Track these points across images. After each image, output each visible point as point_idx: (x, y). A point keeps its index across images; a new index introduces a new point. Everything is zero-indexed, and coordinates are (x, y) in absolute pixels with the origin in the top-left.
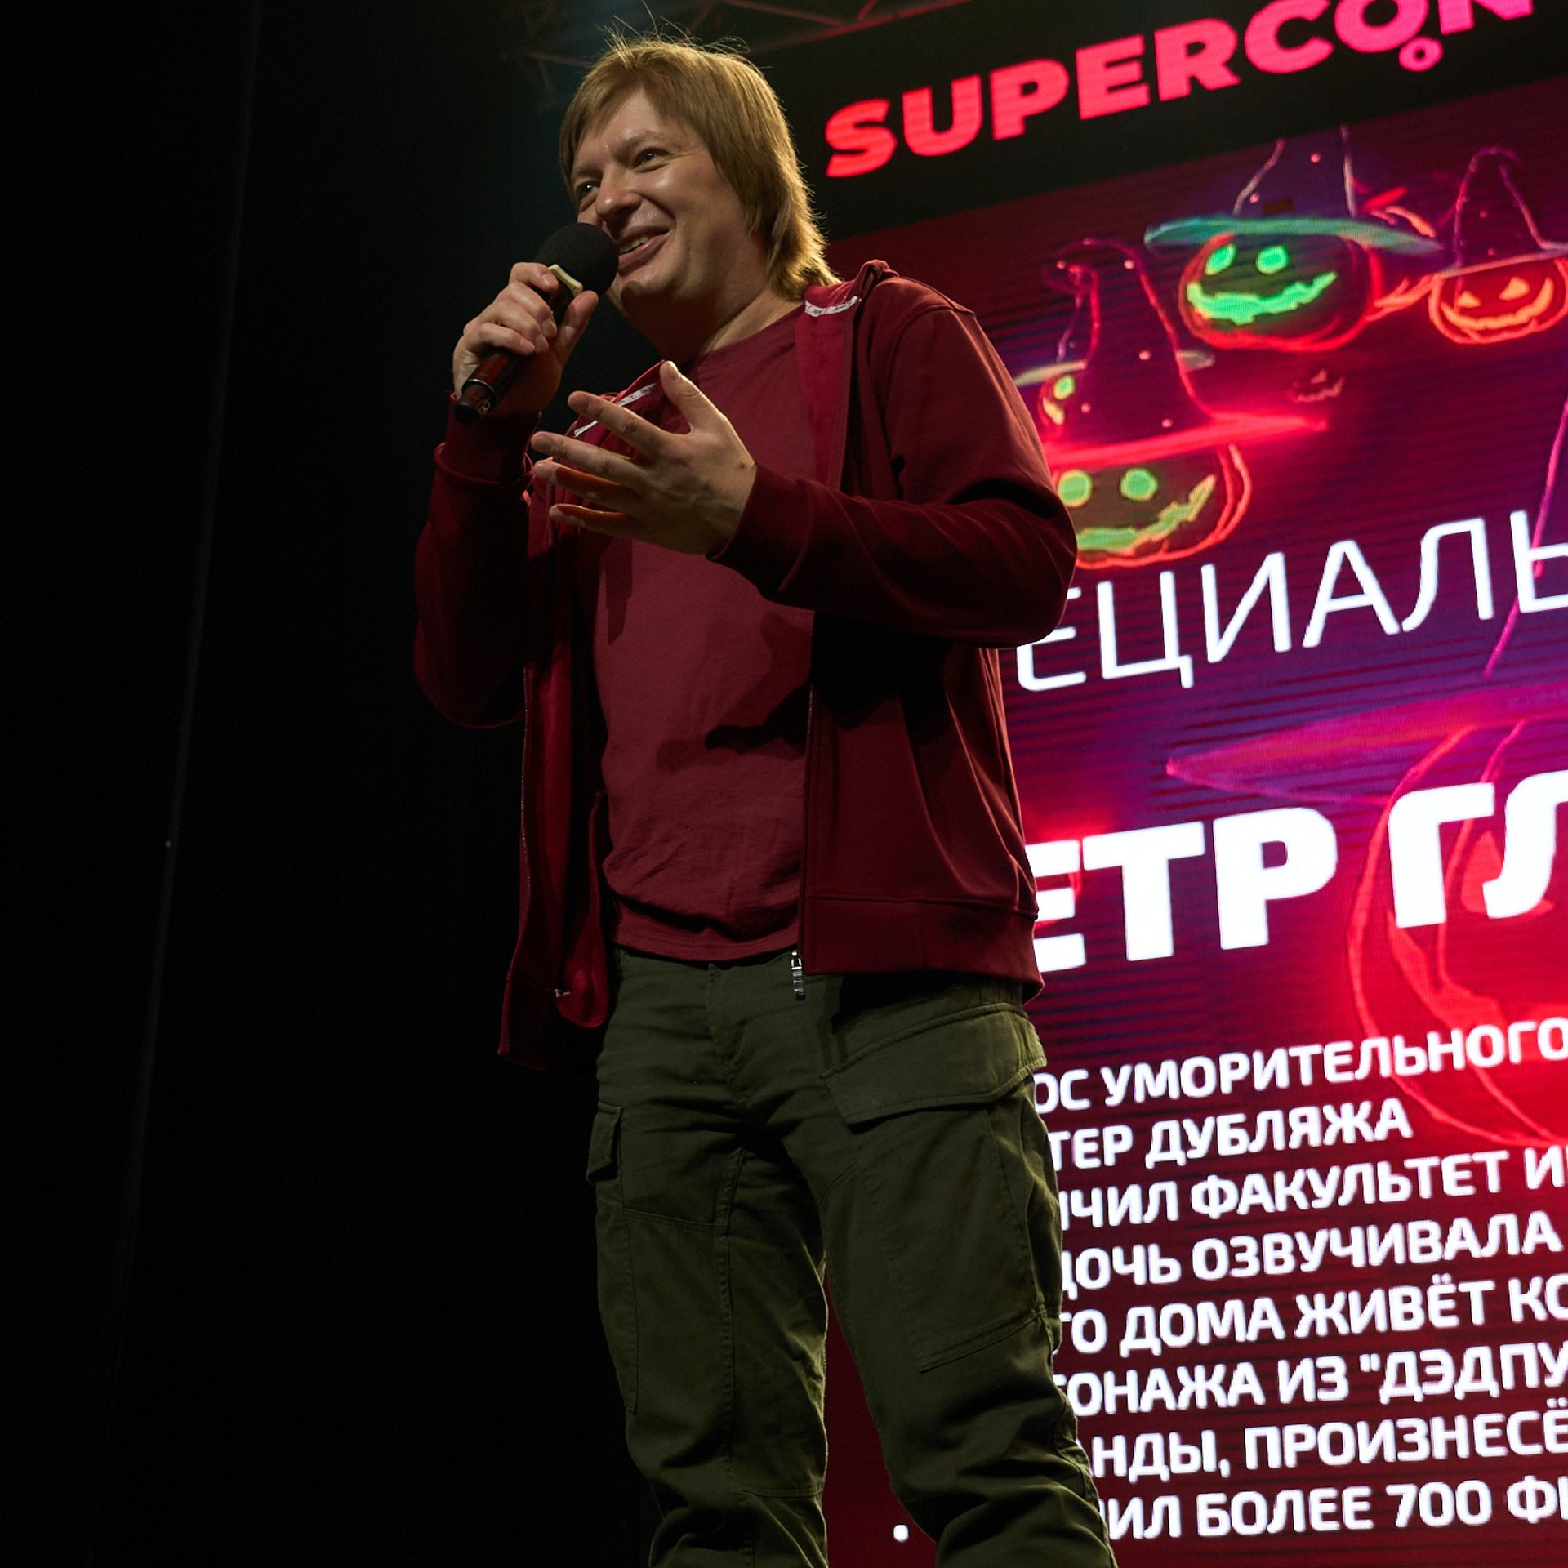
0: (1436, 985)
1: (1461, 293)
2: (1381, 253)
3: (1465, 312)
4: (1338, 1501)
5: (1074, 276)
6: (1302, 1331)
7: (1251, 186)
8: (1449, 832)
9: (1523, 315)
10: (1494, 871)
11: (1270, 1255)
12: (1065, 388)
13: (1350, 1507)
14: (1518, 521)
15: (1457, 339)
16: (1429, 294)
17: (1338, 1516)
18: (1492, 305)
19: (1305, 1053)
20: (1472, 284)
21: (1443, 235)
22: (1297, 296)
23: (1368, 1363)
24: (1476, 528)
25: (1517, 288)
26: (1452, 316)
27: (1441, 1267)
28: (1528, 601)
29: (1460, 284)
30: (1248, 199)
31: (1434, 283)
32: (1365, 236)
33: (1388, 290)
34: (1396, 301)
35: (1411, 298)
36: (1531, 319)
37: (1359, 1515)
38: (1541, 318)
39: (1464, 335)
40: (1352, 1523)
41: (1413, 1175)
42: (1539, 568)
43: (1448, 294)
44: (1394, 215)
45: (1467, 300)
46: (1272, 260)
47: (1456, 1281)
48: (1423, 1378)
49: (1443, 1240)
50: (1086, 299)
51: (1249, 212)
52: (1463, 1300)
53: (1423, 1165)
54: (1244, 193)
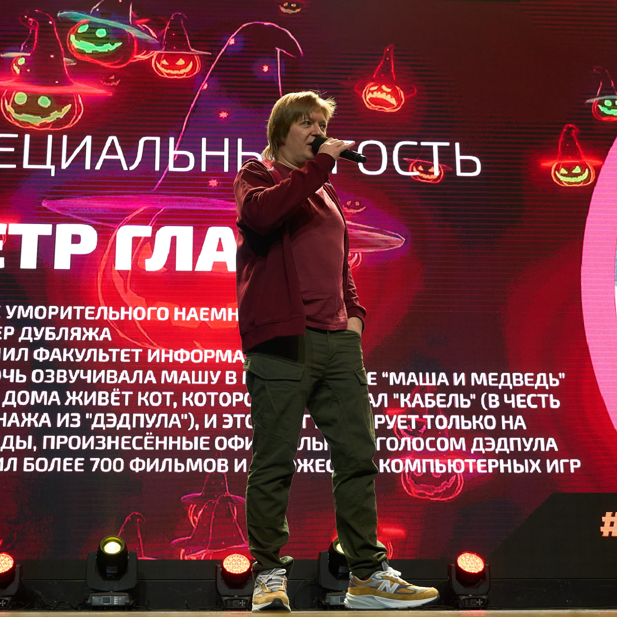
0: (126, 291)
1: (163, 60)
2: (139, 39)
3: (163, 66)
4: (73, 462)
5: (31, 21)
6: (67, 403)
7: (98, 5)
8: (136, 240)
9: (182, 71)
10: (150, 256)
11: (59, 376)
12: (22, 61)
13: (77, 464)
14: (172, 140)
15: (160, 75)
16: (153, 57)
17: (72, 467)
18: (172, 66)
19: (78, 308)
20: (167, 57)
21: (160, 38)
22: (108, 48)
23: (88, 416)
24: (158, 139)
25: (181, 62)
26: (158, 66)
27: (116, 385)
28: (171, 168)
29: (163, 56)
30: (96, 9)
31: (155, 54)
32: (134, 32)
33: (139, 52)
34: (141, 57)
35: (146, 57)
36: (184, 73)
37: (79, 467)
38: (188, 74)
39: (162, 74)
40: (76, 469)
41: (110, 354)
42: (176, 157)
43: (159, 59)
44: (144, 27)
45: (164, 62)
46: (101, 33)
47: (120, 391)
48: (106, 422)
49: (118, 377)
50: (33, 31)
51: (95, 14)
52: (122, 397)
53: (114, 351)
54: (95, 7)
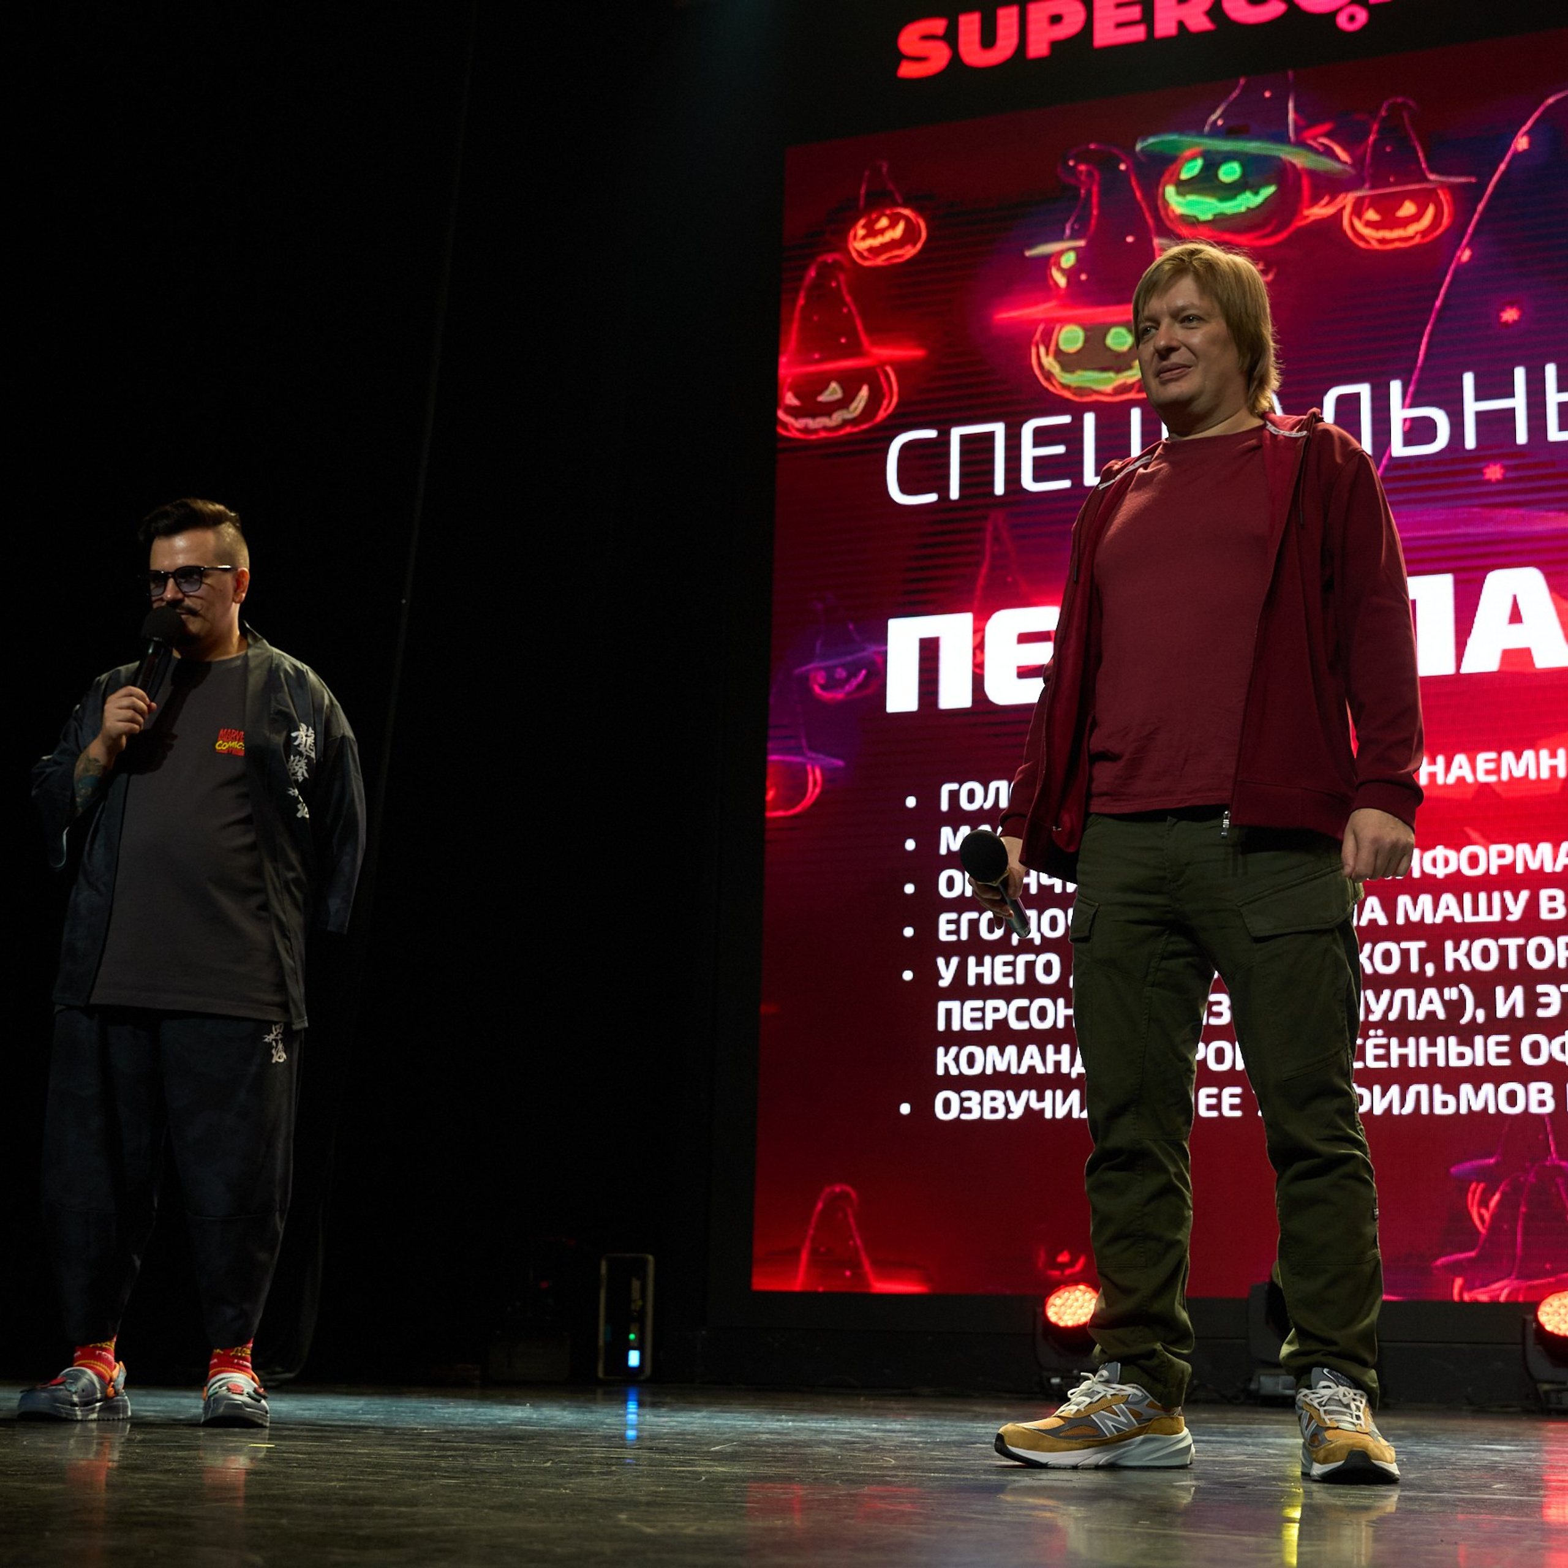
1: (1367, 209)
2: (1312, 173)
3: (1369, 224)
4: (1219, 1097)
5: (1081, 172)
7: (1219, 112)
9: (1412, 230)
12: (1069, 260)
13: (1227, 1101)
14: (1396, 387)
15: (1362, 244)
16: (1344, 208)
17: (1218, 1107)
18: (1389, 221)
20: (1375, 203)
21: (1357, 162)
22: (1247, 201)
24: (1364, 390)
25: (1408, 209)
26: (1358, 225)
28: (1398, 449)
29: (1367, 201)
30: (1215, 122)
31: (1348, 200)
32: (1301, 159)
33: (1314, 201)
34: (1319, 211)
35: (1330, 211)
36: (1417, 233)
37: (1233, 1107)
38: (1424, 233)
39: (1367, 242)
40: (1227, 1112)
42: (1408, 424)
43: (1358, 210)
44: (1322, 144)
45: (1371, 215)
46: (1230, 172)
50: (1089, 191)
51: (1216, 132)
54: (1213, 117)
